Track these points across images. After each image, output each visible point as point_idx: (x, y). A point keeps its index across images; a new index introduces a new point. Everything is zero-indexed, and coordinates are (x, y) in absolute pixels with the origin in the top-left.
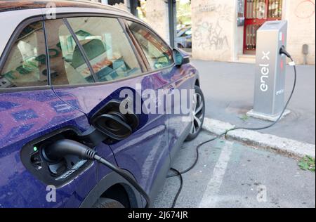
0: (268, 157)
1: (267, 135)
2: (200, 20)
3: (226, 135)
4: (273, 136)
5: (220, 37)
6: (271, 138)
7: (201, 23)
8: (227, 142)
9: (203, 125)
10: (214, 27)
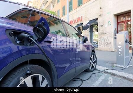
0: (121, 80)
1: (121, 72)
2: (101, 37)
3: (104, 72)
4: (123, 73)
5: (108, 43)
6: (122, 73)
7: (101, 38)
8: (104, 74)
9: (96, 67)
10: (106, 39)
